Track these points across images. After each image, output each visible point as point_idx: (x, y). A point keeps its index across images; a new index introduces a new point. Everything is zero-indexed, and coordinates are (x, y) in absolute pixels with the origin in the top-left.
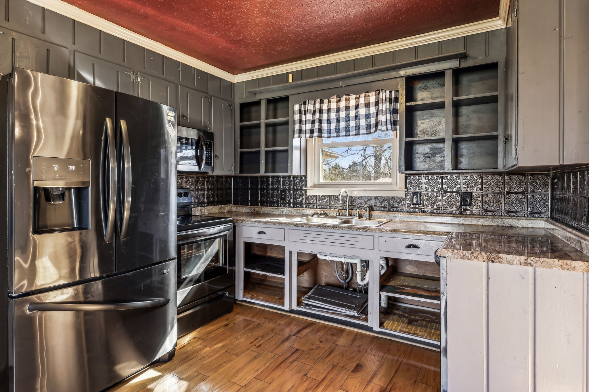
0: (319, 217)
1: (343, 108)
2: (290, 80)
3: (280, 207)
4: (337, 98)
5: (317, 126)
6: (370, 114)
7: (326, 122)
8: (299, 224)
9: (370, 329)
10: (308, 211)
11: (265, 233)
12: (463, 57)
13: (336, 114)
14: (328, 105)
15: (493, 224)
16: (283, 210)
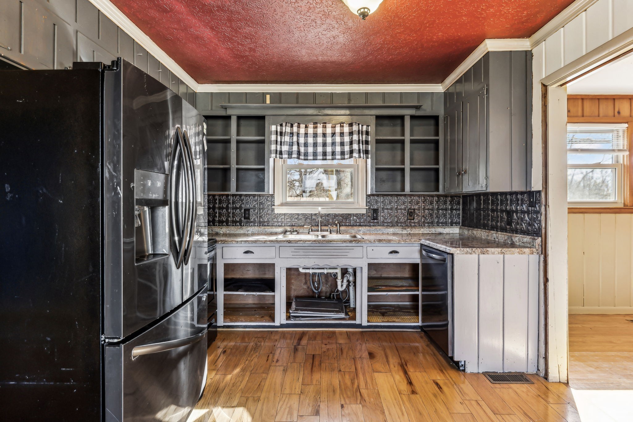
0: (291, 234)
1: (320, 134)
2: (268, 101)
3: (244, 226)
4: (313, 124)
5: (295, 148)
6: (344, 142)
7: (303, 145)
8: (292, 240)
9: (360, 326)
10: (277, 229)
11: (252, 252)
12: (418, 108)
13: (313, 139)
14: (305, 130)
15: (429, 232)
16: (249, 229)
